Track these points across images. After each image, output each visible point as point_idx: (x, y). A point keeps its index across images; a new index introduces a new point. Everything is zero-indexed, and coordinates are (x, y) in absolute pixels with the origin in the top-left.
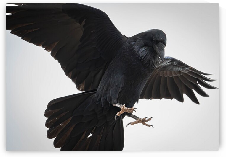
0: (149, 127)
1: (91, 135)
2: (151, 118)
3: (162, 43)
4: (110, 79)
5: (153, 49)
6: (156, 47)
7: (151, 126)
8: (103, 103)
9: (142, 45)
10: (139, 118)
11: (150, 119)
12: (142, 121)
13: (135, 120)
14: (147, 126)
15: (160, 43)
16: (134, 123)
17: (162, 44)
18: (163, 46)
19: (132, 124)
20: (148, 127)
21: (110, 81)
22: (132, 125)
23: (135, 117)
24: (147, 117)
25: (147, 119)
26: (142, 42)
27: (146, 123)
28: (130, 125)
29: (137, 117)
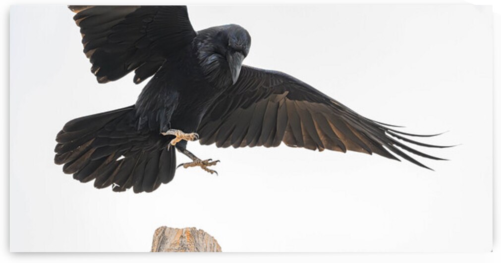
0: (212, 173)
1: (122, 157)
2: (217, 161)
3: (240, 52)
4: (157, 94)
5: (226, 59)
6: (231, 57)
7: (214, 173)
8: (141, 125)
9: (210, 51)
10: (196, 158)
11: (214, 163)
12: (202, 164)
13: (190, 161)
14: (208, 171)
15: (237, 53)
16: (189, 166)
17: (239, 54)
18: (240, 57)
19: (186, 165)
20: (210, 173)
21: (158, 96)
22: (186, 167)
23: (190, 155)
24: (211, 160)
25: (210, 162)
26: (210, 46)
27: (208, 167)
28: (182, 167)
29: (194, 156)
